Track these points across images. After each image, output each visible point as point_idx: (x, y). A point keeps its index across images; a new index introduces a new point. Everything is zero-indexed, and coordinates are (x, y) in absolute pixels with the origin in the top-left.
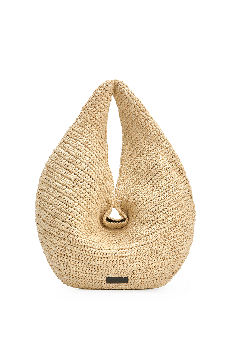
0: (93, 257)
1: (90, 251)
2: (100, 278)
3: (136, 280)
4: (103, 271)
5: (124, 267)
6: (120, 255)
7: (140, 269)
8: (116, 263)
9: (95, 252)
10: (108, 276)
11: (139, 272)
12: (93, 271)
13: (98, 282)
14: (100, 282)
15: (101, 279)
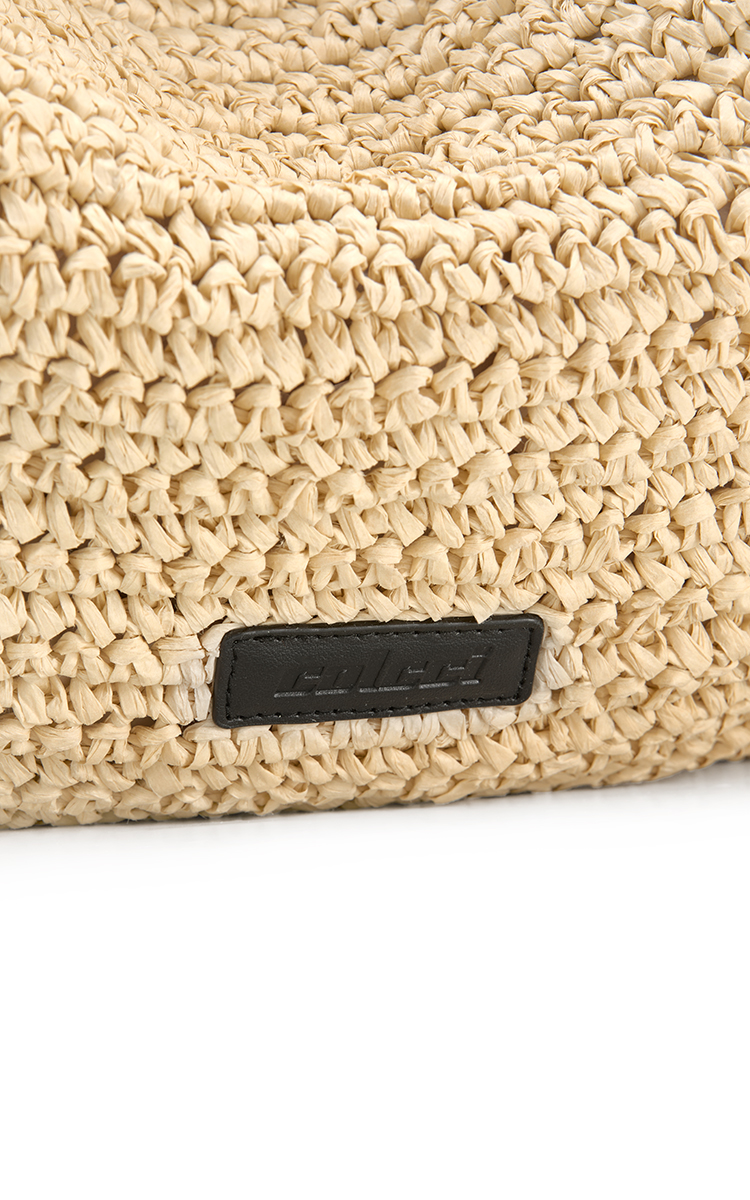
0: (92, 331)
1: (45, 253)
2: (135, 651)
3: (652, 644)
4: (201, 536)
5: (524, 463)
6: (491, 291)
7: (731, 473)
8: (427, 408)
9: (115, 259)
10: (253, 613)
11: (712, 532)
12: (50, 557)
13: (95, 706)
14: (135, 706)
15: (150, 670)
